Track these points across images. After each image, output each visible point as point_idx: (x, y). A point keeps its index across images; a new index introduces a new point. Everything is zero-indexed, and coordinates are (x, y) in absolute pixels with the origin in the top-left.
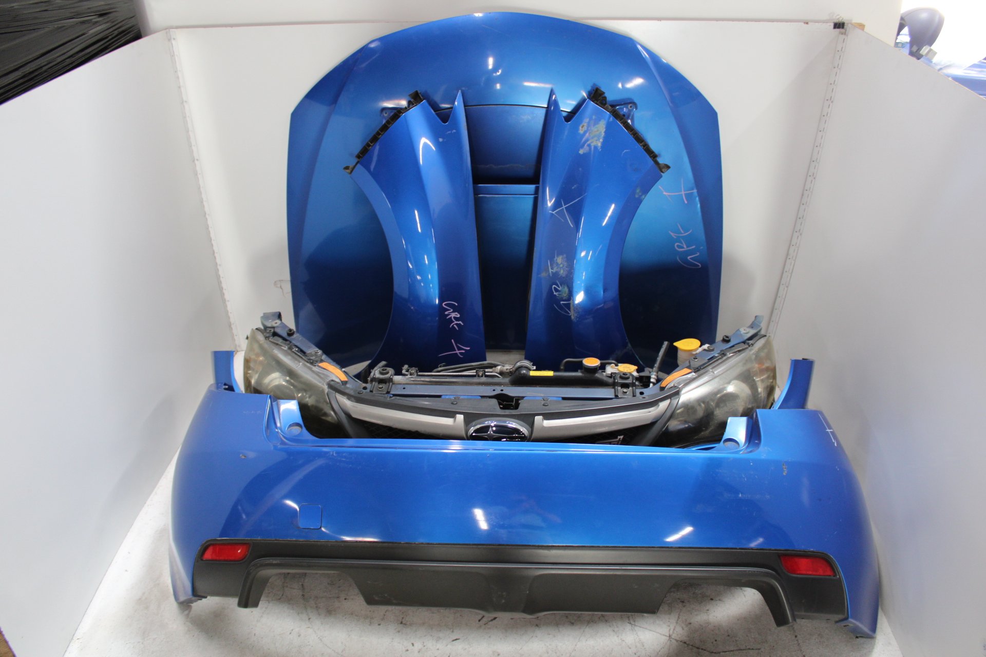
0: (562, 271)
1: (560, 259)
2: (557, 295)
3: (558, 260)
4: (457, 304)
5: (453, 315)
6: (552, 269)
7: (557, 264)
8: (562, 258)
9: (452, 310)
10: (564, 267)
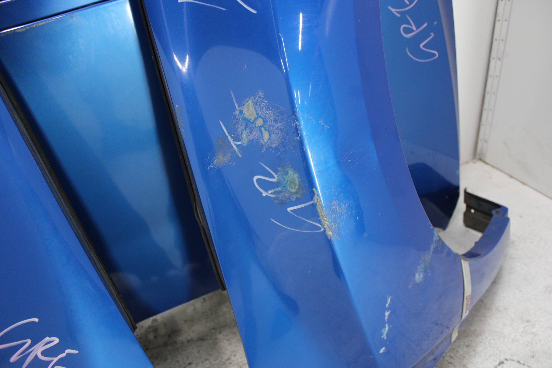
0: (266, 136)
1: (251, 108)
2: (273, 196)
3: (245, 110)
4: (37, 320)
5: (39, 349)
6: (237, 138)
7: (247, 121)
8: (255, 104)
9: (29, 341)
10: (270, 123)
